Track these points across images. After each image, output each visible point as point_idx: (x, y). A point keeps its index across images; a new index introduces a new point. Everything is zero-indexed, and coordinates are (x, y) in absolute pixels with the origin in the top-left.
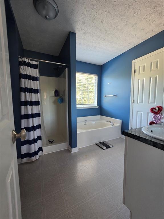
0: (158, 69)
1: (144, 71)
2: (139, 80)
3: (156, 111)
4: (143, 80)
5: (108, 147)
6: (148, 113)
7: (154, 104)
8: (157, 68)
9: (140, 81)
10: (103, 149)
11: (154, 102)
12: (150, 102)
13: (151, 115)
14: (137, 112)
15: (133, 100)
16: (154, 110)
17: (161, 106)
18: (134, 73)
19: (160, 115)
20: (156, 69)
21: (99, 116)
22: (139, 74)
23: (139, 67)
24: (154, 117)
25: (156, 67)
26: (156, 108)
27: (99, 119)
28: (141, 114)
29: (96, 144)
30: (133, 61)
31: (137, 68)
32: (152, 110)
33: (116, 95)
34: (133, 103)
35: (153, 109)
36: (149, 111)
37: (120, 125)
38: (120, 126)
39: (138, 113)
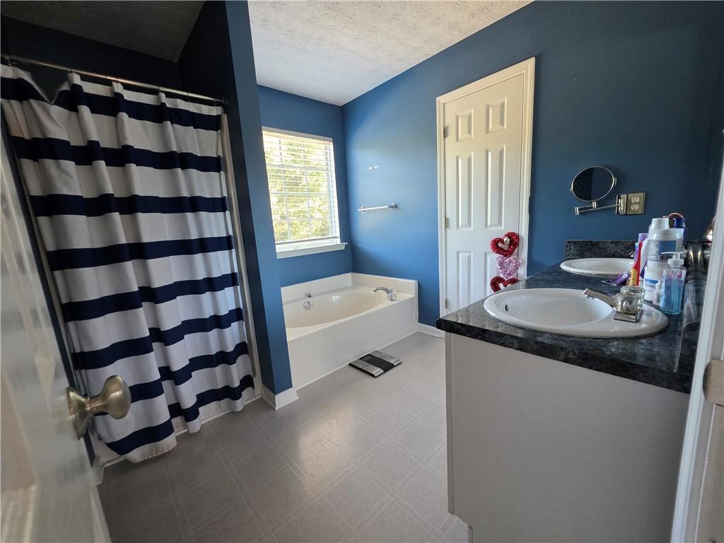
0: (505, 127)
1: (469, 132)
2: (457, 158)
3: (505, 247)
4: (469, 159)
5: (387, 367)
6: (486, 254)
7: (499, 228)
8: (502, 123)
9: (460, 160)
10: (373, 376)
11: (500, 223)
12: (489, 224)
13: (494, 257)
14: (458, 253)
15: (447, 220)
16: (500, 245)
17: (516, 232)
18: (445, 137)
19: (514, 259)
20: (501, 127)
21: (350, 274)
22: (457, 140)
23: (457, 117)
24: (501, 264)
25: (499, 121)
26: (505, 239)
27: (350, 284)
28: (469, 258)
29: (350, 365)
30: (440, 100)
31: (450, 121)
32: (496, 245)
33: (396, 206)
34: (446, 229)
35: (498, 242)
36: (489, 248)
37: (412, 296)
38: (413, 298)
39: (460, 254)
